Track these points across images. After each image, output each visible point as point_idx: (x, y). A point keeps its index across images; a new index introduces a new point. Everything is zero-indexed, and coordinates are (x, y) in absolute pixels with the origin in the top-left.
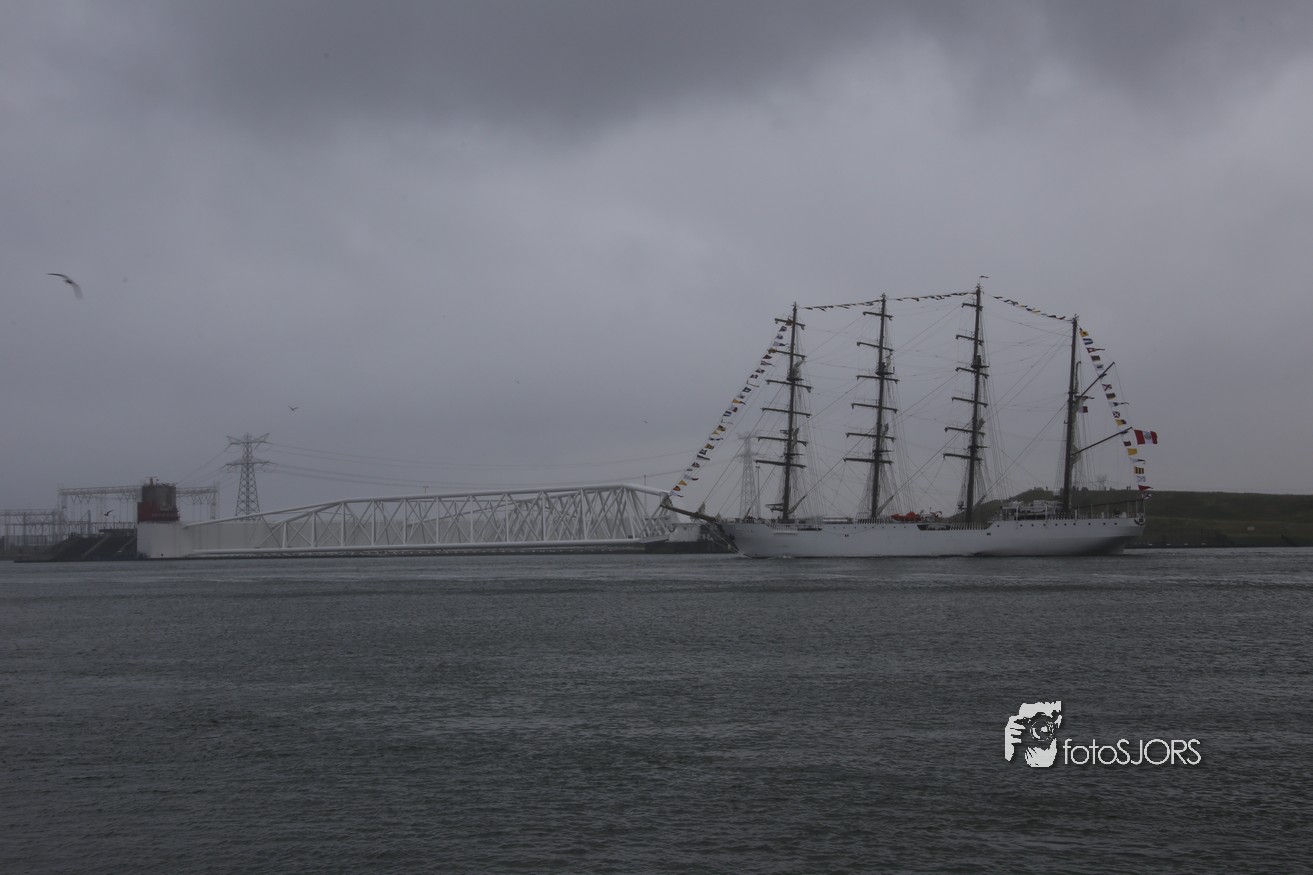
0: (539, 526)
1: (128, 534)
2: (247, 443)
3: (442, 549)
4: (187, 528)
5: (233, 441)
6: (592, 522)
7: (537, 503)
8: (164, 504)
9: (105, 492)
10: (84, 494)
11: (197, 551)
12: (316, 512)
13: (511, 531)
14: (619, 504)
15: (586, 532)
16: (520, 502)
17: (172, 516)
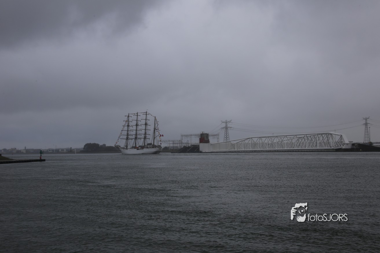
0: (304, 144)
1: (197, 146)
2: (226, 122)
3: (278, 150)
4: (212, 144)
5: (223, 122)
6: (320, 143)
7: (304, 138)
8: (206, 138)
9: (192, 135)
10: (187, 136)
11: (214, 151)
12: (244, 141)
13: (296, 146)
14: (327, 138)
15: (318, 146)
16: (299, 137)
17: (208, 142)
